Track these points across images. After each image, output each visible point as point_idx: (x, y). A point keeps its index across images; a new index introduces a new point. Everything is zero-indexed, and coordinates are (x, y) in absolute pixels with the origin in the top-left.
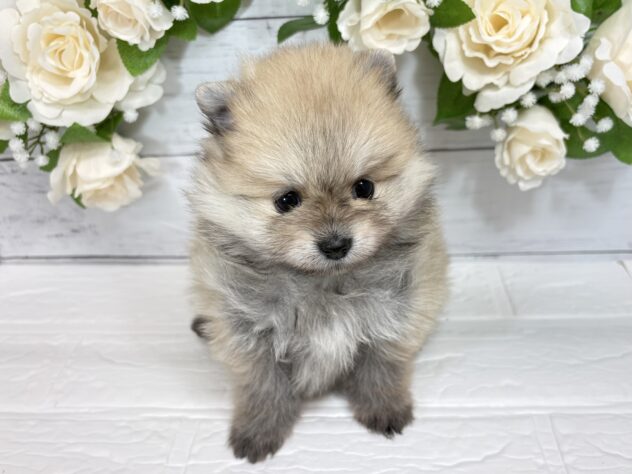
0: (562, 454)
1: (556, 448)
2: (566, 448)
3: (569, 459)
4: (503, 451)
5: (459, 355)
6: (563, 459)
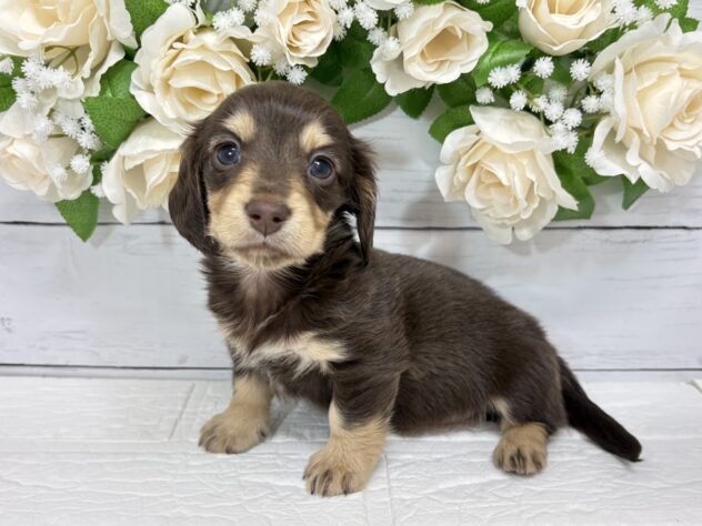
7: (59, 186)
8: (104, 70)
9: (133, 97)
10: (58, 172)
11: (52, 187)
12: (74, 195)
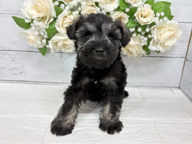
4: (142, 130)
6: (158, 132)
7: (39, 45)
8: (50, 22)
9: (55, 28)
10: (39, 42)
11: (38, 45)
12: (42, 47)
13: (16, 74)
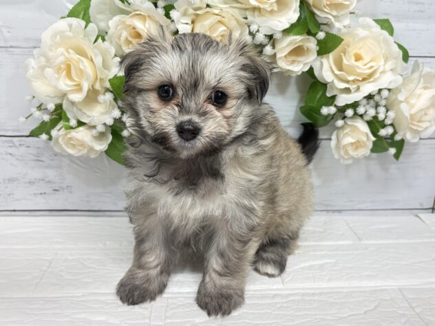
0: (413, 308)
1: (408, 306)
2: (414, 305)
3: (418, 310)
4: (376, 307)
5: (333, 261)
6: (414, 311)
13: (45, 193)
